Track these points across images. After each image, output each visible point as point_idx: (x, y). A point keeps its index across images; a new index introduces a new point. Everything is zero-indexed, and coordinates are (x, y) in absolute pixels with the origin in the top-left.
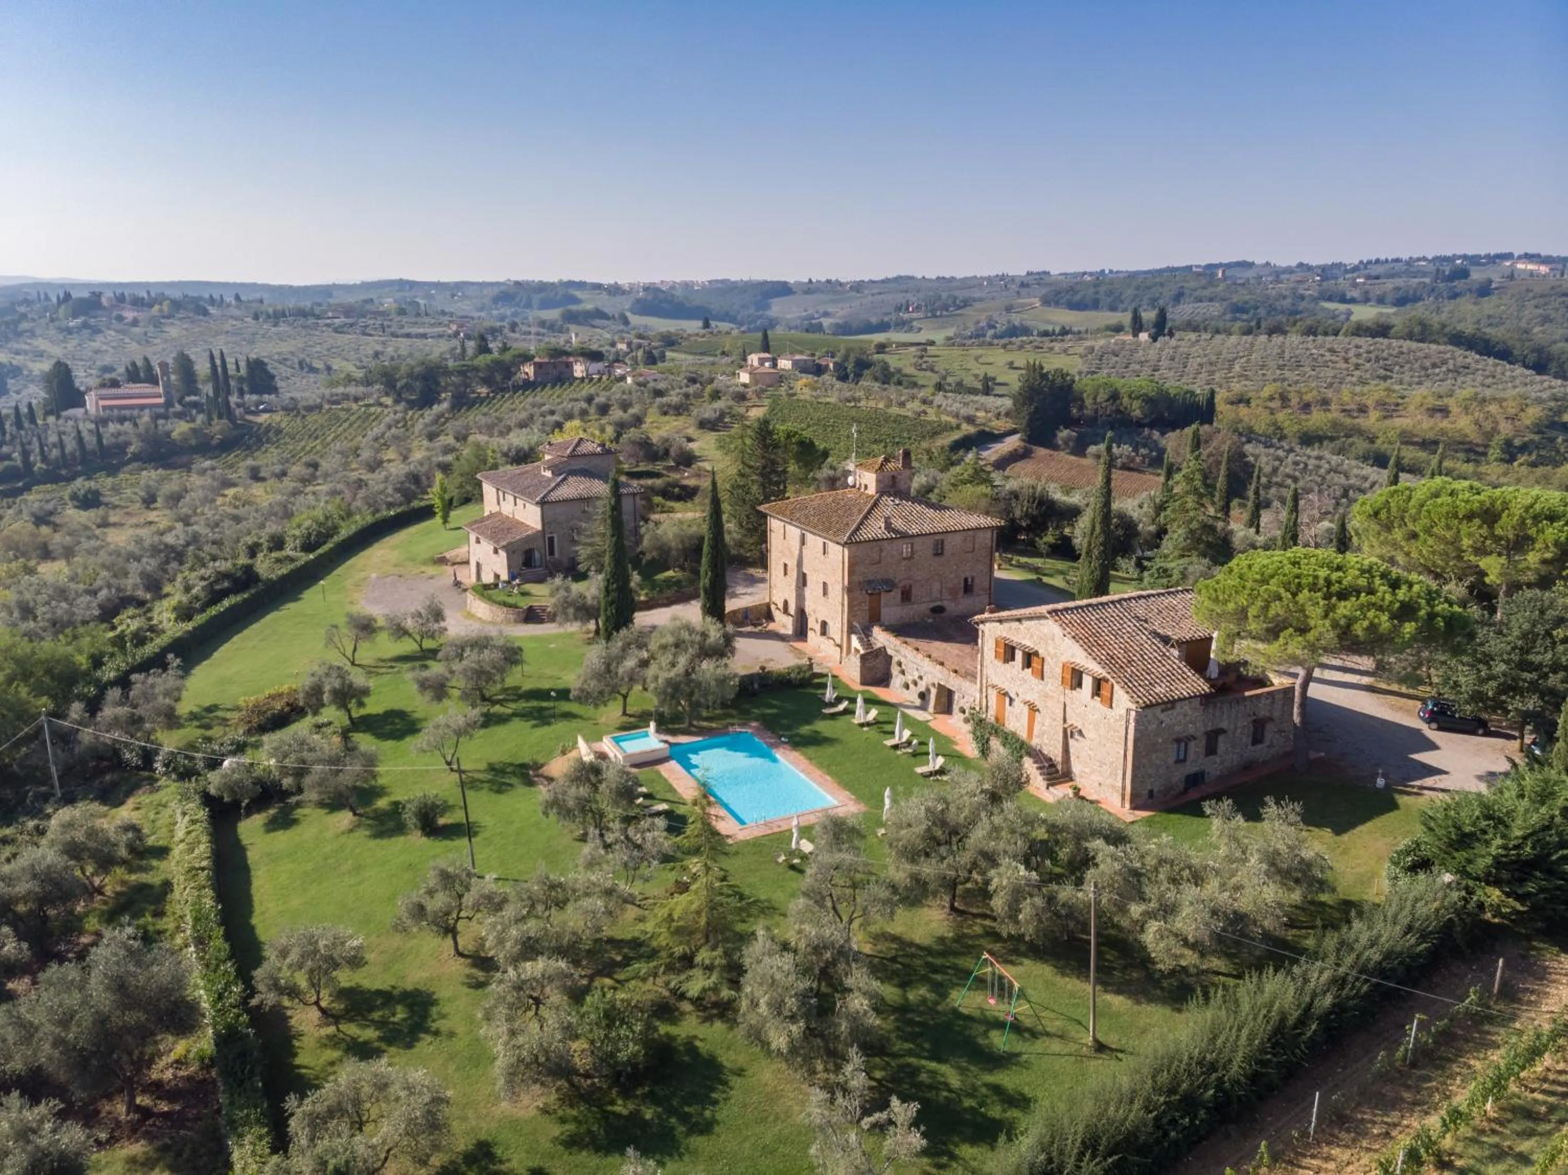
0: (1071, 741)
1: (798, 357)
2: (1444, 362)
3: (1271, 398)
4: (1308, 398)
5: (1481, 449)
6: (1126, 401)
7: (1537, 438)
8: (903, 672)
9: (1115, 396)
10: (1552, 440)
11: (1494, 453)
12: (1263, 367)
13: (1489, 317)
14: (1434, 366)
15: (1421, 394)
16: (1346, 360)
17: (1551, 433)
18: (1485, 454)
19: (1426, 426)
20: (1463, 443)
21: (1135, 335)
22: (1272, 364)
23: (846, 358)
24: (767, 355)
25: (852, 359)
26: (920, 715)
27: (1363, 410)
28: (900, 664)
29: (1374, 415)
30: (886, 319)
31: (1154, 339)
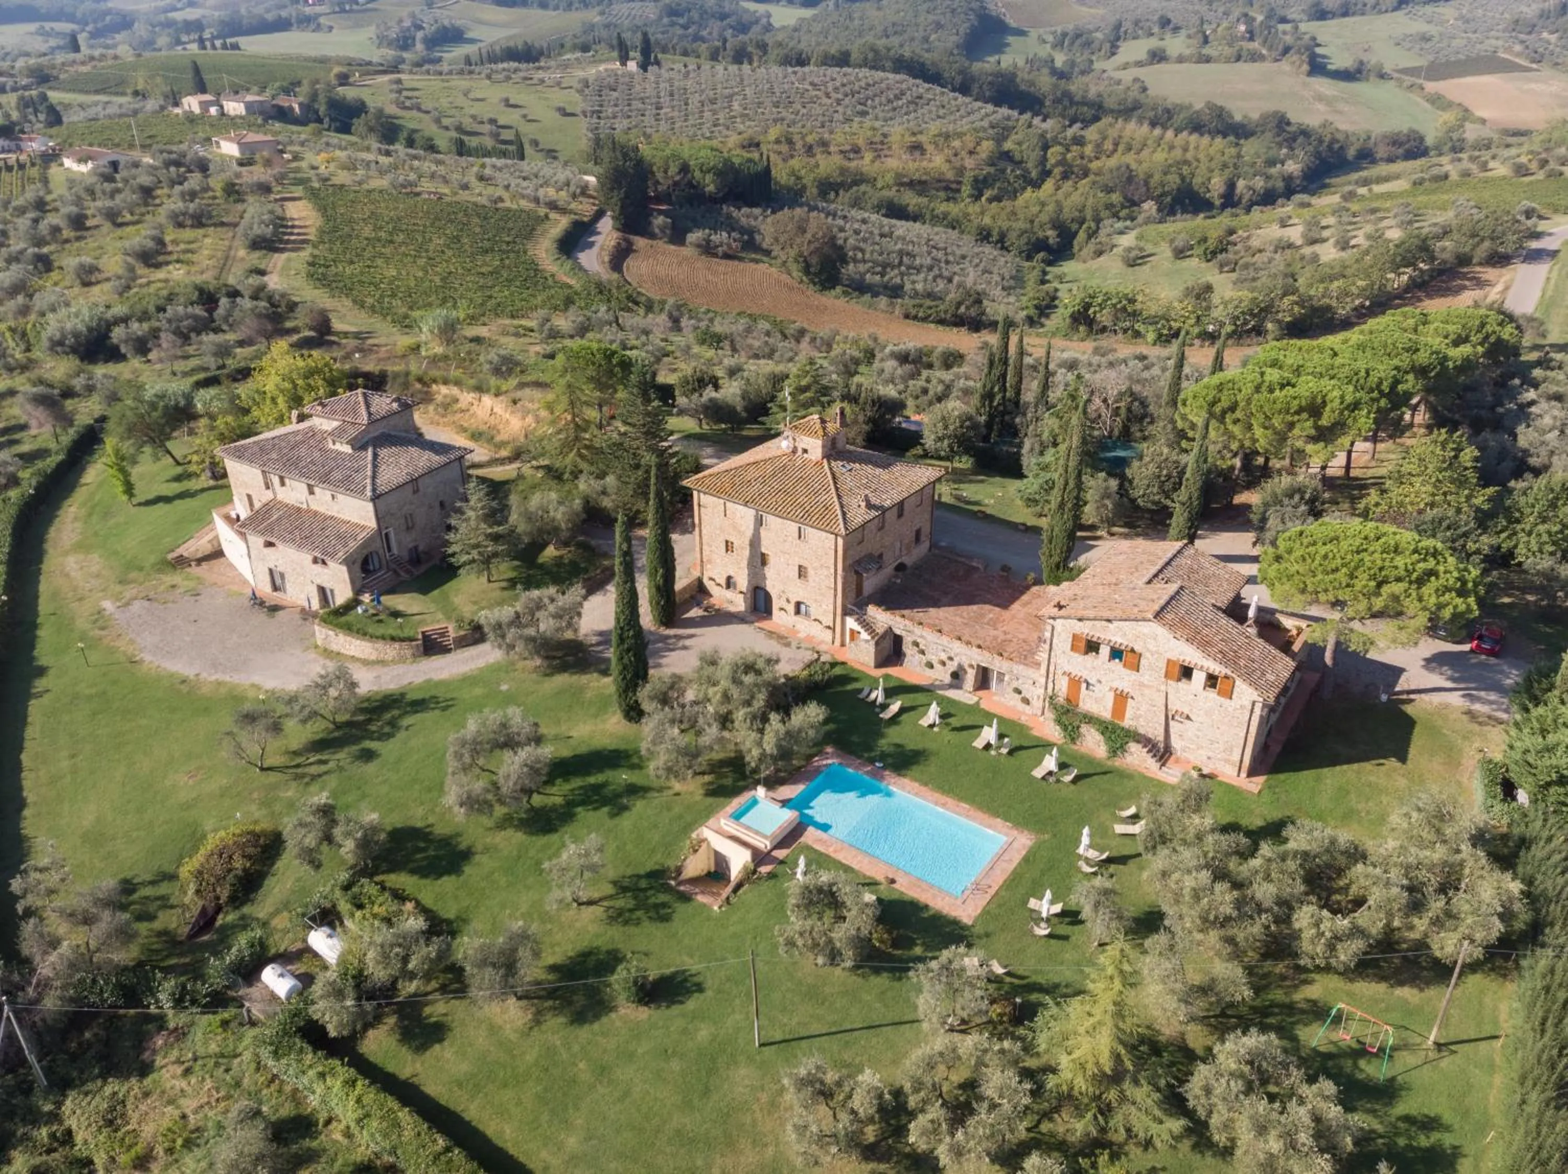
0: (1172, 723)
1: (249, 98)
2: (903, 93)
3: (778, 141)
4: (810, 139)
5: (954, 186)
6: (697, 174)
7: (992, 170)
8: (922, 652)
9: (685, 169)
10: (1003, 171)
11: (966, 190)
12: (760, 104)
13: (894, 24)
14: (897, 98)
15: (897, 131)
16: (828, 96)
17: (1002, 164)
18: (958, 191)
19: (913, 166)
20: (939, 181)
21: (624, 64)
22: (768, 103)
23: (314, 96)
24: (208, 97)
25: (322, 98)
26: (952, 694)
27: (856, 150)
28: (916, 644)
29: (868, 156)
30: (284, 14)
31: (644, 67)
